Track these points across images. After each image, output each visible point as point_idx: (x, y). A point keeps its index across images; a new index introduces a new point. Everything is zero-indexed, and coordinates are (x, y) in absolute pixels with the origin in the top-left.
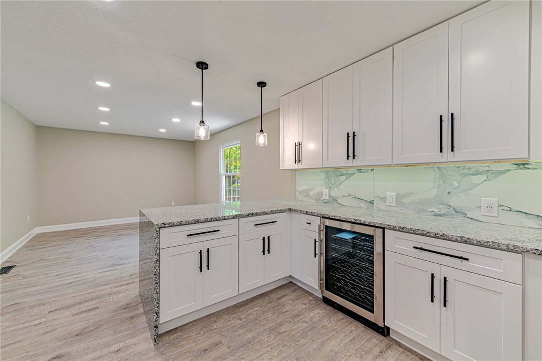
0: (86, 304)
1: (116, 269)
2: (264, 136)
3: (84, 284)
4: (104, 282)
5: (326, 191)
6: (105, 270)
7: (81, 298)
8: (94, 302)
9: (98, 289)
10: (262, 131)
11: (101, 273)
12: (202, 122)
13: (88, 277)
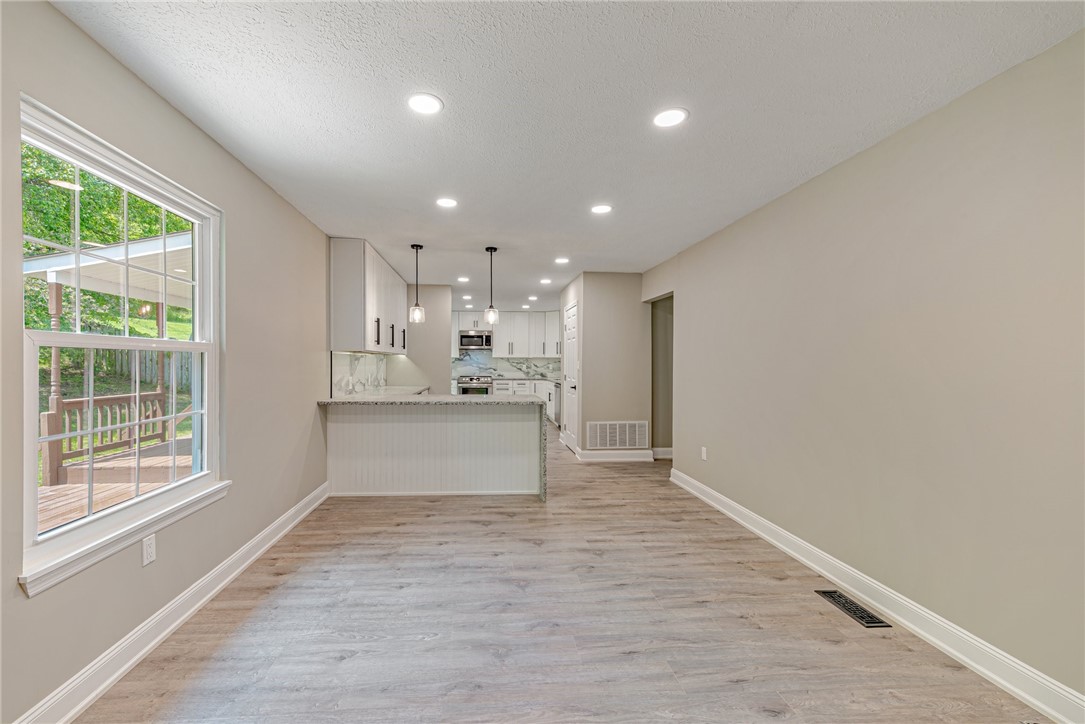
1: (590, 541)
2: (420, 311)
5: (350, 379)
10: (417, 305)
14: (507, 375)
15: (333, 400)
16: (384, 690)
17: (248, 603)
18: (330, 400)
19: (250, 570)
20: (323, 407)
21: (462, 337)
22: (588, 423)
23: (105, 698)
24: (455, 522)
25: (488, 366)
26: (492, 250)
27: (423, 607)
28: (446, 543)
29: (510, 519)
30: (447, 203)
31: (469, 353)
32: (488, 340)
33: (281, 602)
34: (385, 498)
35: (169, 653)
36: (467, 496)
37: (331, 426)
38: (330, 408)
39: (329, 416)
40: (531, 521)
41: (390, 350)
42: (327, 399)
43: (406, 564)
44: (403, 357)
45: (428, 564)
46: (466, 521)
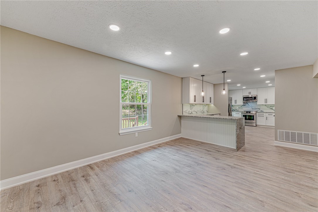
0: (256, 157)
1: (234, 164)
2: (204, 93)
3: (254, 165)
4: (245, 161)
5: (190, 110)
6: (240, 167)
7: (257, 160)
8: (253, 157)
9: (249, 160)
10: (203, 91)
11: (243, 167)
12: (224, 89)
13: (251, 168)
14: (265, 111)
15: (183, 115)
16: (154, 167)
17: (151, 149)
18: (182, 115)
19: (156, 145)
20: (180, 117)
21: (244, 98)
22: (278, 131)
23: (129, 153)
24: (201, 149)
25: (256, 108)
26: (224, 72)
27: (174, 160)
28: (193, 152)
29: (218, 152)
30: (196, 66)
31: (248, 103)
32: (255, 98)
33: (155, 151)
34: (192, 140)
35: (137, 151)
36: (212, 144)
37: (182, 121)
38: (182, 117)
39: (182, 119)
40: (223, 154)
41: (209, 103)
42: (181, 115)
43: (180, 152)
44: (212, 105)
45: (184, 154)
46: (204, 149)
